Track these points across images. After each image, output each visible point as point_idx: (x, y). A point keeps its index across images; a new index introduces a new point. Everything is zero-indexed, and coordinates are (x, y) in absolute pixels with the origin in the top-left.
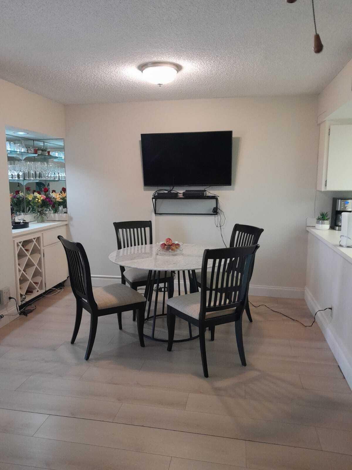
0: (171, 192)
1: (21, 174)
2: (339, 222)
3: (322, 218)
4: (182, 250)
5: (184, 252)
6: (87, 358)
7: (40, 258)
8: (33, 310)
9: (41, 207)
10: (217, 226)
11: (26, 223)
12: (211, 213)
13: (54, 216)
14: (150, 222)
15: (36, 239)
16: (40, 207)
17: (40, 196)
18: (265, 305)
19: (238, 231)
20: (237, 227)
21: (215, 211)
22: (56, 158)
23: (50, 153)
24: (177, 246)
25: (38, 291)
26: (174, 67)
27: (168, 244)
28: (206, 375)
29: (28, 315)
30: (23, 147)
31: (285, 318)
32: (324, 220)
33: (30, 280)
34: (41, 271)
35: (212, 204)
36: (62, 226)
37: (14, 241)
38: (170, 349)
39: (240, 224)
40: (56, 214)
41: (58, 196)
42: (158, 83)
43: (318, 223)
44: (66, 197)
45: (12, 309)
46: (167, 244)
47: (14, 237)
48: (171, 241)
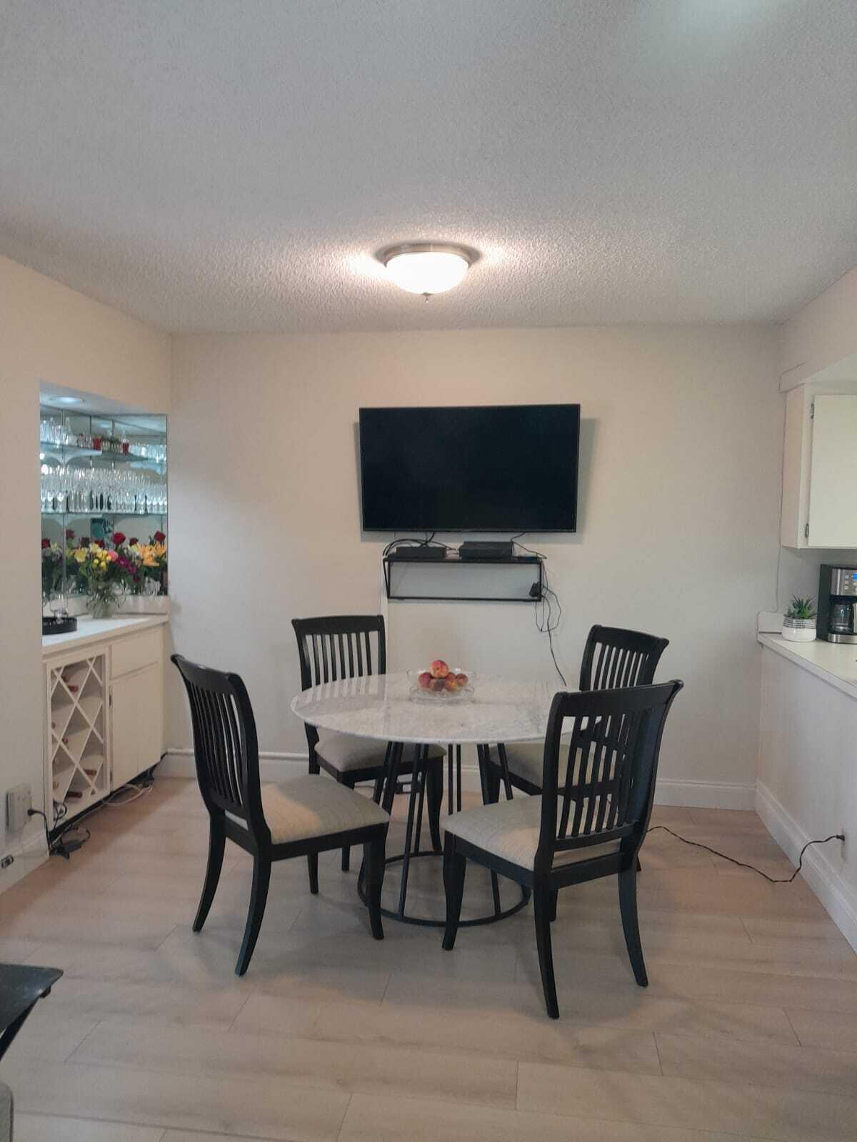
0: (427, 547)
1: (61, 498)
2: (836, 622)
3: (798, 612)
4: (472, 689)
5: (476, 695)
6: (242, 969)
7: (101, 710)
8: (84, 841)
9: (105, 581)
10: (541, 630)
11: (69, 619)
12: (527, 598)
13: (135, 601)
14: (381, 618)
15: (94, 661)
16: (101, 580)
17: (105, 552)
18: (665, 826)
19: (600, 642)
20: (598, 634)
21: (537, 593)
22: (141, 459)
23: (130, 447)
24: (461, 681)
25: (93, 793)
26: (461, 253)
27: (438, 674)
28: (553, 1012)
29: (70, 854)
30: (68, 434)
31: (716, 859)
32: (803, 618)
33: (77, 765)
34: (102, 741)
35: (528, 575)
36: (156, 626)
37: (45, 665)
38: (449, 945)
39: (604, 625)
40: (140, 598)
41: (148, 553)
42: (422, 293)
43: (787, 624)
44: (165, 555)
45: (35, 839)
46: (436, 675)
47: (45, 656)
48: (444, 668)
